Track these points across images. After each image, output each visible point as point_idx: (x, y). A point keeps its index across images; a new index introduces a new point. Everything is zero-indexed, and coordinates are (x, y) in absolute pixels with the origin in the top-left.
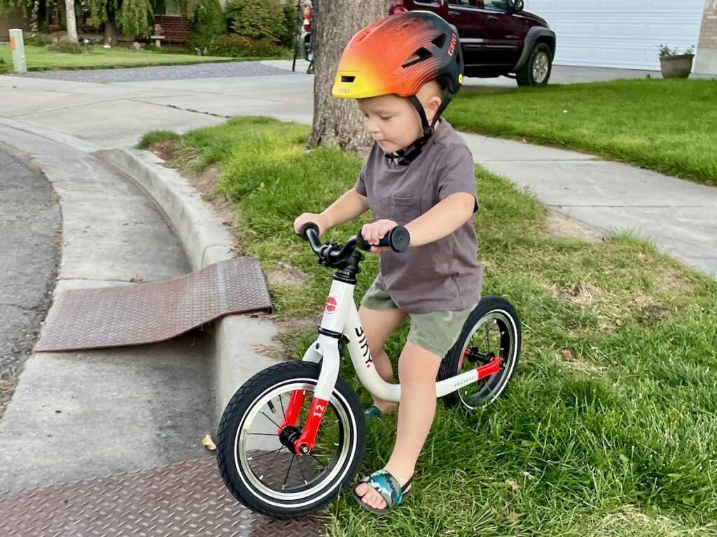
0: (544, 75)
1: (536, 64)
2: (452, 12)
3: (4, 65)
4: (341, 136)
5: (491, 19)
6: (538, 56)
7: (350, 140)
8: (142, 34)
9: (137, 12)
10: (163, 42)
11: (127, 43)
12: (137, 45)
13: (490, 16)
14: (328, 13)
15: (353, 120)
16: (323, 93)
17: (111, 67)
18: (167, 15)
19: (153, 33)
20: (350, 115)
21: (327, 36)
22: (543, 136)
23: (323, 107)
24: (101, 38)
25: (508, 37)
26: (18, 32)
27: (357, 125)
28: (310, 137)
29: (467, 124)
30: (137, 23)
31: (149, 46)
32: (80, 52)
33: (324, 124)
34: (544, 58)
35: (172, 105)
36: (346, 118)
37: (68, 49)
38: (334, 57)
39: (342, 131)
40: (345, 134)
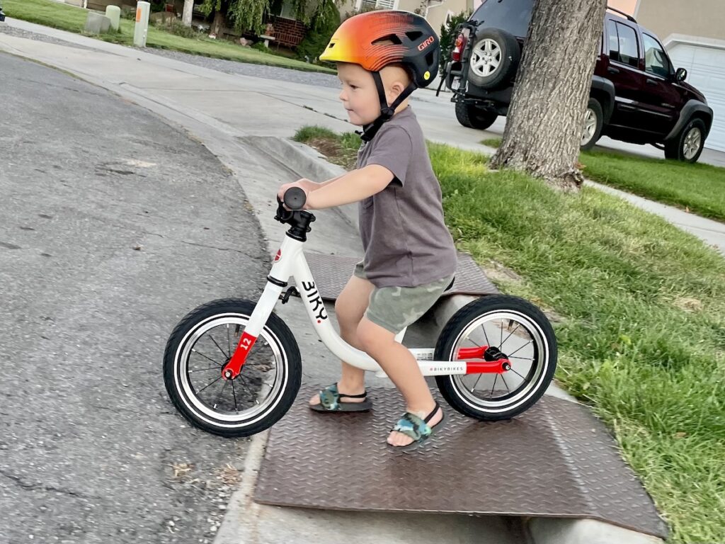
0: (695, 152)
1: (689, 140)
2: (612, 68)
3: (121, 35)
4: (529, 163)
5: (650, 83)
6: (691, 132)
7: (537, 167)
8: (255, 32)
9: (254, 8)
10: (271, 43)
11: (233, 37)
12: (243, 40)
13: (649, 80)
14: (542, 43)
15: (544, 149)
16: (518, 118)
17: (228, 59)
18: (281, 16)
19: (264, 32)
20: (543, 143)
21: (535, 64)
22: (709, 208)
23: (516, 131)
24: (208, 27)
25: (664, 104)
26: (146, 5)
27: (548, 155)
28: (495, 158)
29: (624, 182)
30: (251, 19)
31: (257, 44)
32: (192, 37)
33: (513, 147)
34: (697, 134)
35: (308, 106)
36: (538, 145)
37: (180, 31)
38: (538, 85)
39: (531, 157)
40: (534, 161)
